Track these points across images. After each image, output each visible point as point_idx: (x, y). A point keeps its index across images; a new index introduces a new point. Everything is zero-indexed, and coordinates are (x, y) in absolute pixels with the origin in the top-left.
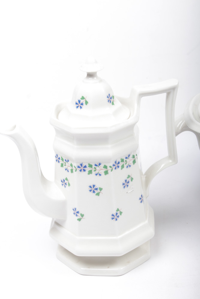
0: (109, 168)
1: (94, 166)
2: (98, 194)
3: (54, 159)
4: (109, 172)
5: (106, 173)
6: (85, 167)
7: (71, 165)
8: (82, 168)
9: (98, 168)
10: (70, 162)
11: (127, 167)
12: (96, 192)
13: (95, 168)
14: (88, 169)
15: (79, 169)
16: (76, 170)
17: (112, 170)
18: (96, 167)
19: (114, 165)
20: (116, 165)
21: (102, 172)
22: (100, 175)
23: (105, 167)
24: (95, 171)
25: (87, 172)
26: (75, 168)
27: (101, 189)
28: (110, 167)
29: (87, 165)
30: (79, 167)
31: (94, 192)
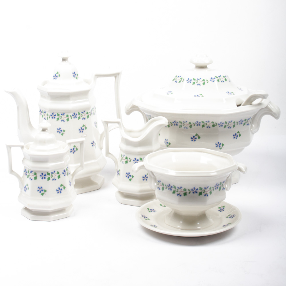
0: (69, 117)
1: (60, 115)
2: (62, 134)
4: (70, 119)
5: (68, 120)
6: (55, 115)
7: (47, 115)
8: (53, 116)
9: (63, 117)
10: (46, 113)
11: (83, 119)
12: (61, 133)
13: (61, 116)
14: (57, 117)
15: (51, 117)
16: (49, 118)
17: (71, 118)
18: (62, 115)
19: (73, 115)
20: (75, 116)
21: (65, 119)
22: (64, 121)
23: (67, 116)
24: (61, 118)
25: (56, 119)
26: (49, 116)
27: (64, 131)
28: (71, 116)
29: (56, 115)
30: (51, 115)
31: (60, 133)
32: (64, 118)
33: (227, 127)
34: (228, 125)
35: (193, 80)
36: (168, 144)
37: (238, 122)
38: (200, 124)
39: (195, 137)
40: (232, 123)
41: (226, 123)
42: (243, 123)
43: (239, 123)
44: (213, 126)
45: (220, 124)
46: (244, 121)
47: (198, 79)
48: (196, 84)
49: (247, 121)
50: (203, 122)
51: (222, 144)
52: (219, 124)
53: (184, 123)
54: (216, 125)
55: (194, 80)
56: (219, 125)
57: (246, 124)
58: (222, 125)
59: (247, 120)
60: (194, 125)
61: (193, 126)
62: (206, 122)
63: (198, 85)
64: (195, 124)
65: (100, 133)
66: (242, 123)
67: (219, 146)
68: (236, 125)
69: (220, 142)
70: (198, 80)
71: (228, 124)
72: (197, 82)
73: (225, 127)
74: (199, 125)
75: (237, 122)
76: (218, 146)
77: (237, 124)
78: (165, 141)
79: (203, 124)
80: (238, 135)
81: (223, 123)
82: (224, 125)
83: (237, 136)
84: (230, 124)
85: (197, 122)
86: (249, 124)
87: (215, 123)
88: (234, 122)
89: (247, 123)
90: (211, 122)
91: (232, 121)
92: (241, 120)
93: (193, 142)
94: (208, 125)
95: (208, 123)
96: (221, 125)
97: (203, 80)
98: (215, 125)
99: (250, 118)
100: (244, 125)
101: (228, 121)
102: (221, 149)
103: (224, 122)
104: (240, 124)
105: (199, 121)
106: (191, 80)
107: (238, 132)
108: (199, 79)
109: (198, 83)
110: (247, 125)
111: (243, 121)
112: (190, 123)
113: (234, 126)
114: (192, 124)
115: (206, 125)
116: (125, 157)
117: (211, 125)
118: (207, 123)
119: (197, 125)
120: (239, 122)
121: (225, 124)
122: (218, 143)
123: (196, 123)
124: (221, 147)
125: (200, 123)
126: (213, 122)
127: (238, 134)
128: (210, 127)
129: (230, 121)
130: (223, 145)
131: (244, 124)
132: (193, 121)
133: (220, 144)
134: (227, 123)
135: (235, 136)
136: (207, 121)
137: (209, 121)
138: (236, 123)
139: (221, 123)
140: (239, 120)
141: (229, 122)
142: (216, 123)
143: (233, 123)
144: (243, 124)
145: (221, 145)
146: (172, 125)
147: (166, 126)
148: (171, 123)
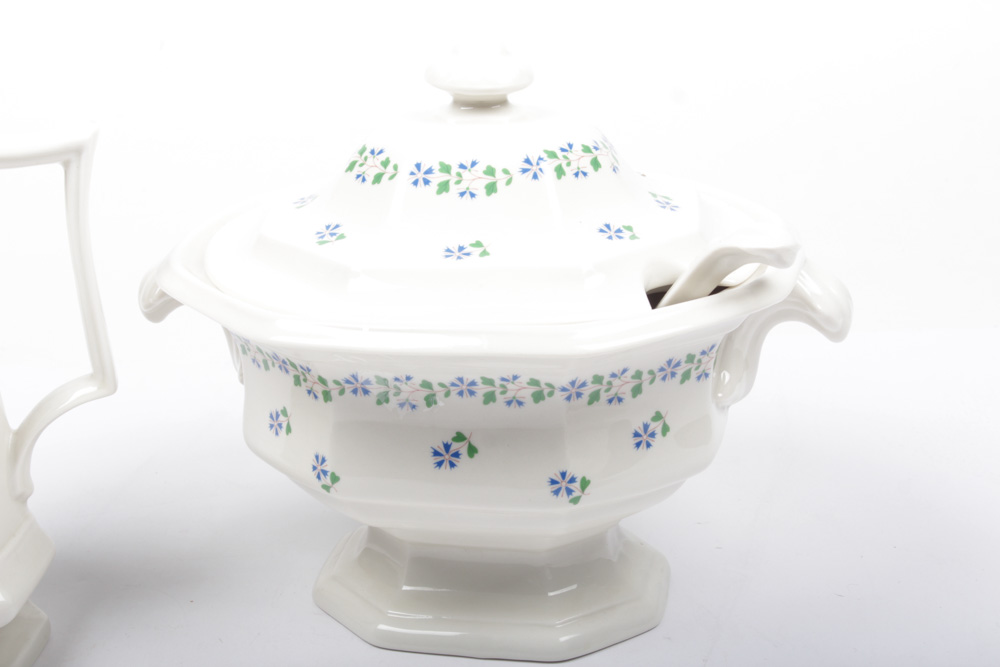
33: (604, 397)
34: (608, 390)
35: (441, 170)
36: (327, 481)
37: (656, 369)
38: (473, 388)
39: (455, 447)
40: (629, 379)
41: (598, 379)
42: (680, 371)
43: (659, 375)
44: (538, 397)
45: (570, 387)
46: (683, 364)
47: (462, 166)
48: (454, 189)
49: (695, 361)
50: (489, 382)
51: (578, 480)
52: (564, 389)
53: (398, 384)
54: (551, 394)
55: (446, 169)
56: (566, 394)
57: (694, 374)
58: (582, 390)
59: (698, 357)
60: (447, 394)
61: (440, 397)
62: (503, 379)
63: (462, 194)
64: (452, 388)
65: (15, 424)
66: (673, 374)
67: (569, 492)
68: (645, 386)
69: (571, 471)
70: (461, 171)
71: (610, 383)
72: (458, 182)
73: (594, 397)
74: (472, 393)
75: (651, 372)
76: (563, 492)
77: (652, 381)
78: (312, 461)
79: (490, 389)
80: (659, 431)
81: (584, 384)
82: (587, 392)
83: (653, 435)
84: (616, 382)
85: (461, 380)
86: (707, 375)
87: (543, 386)
88: (638, 375)
89: (697, 368)
90: (524, 380)
91: (625, 371)
92: (669, 362)
93: (445, 468)
94: (510, 395)
95: (510, 386)
96: (574, 391)
97: (486, 173)
98: (546, 391)
99: (713, 347)
100: (682, 382)
101: (605, 372)
102: (575, 501)
103: (589, 380)
104: (664, 378)
105: (468, 377)
106: (429, 171)
107: (658, 417)
108: (468, 165)
109: (462, 187)
110: (699, 378)
111: (678, 364)
112: (426, 385)
113: (637, 391)
114: (436, 388)
115: (503, 393)
117: (526, 394)
118: (505, 383)
119: (461, 393)
120: (662, 369)
121: (596, 387)
122: (563, 475)
123: (453, 384)
124: (576, 494)
125: (473, 383)
126: (534, 382)
127: (656, 427)
128: (520, 403)
129: (617, 369)
130: (585, 483)
131: (686, 376)
132: (440, 376)
133: (572, 480)
134: (605, 382)
135: (642, 439)
136: (508, 374)
137: (515, 378)
138: (646, 376)
139: (573, 383)
140: (662, 363)
141: (614, 375)
142: (550, 385)
143: (633, 377)
144: (678, 377)
145: (576, 486)
146: (342, 392)
147: (316, 397)
148: (337, 382)
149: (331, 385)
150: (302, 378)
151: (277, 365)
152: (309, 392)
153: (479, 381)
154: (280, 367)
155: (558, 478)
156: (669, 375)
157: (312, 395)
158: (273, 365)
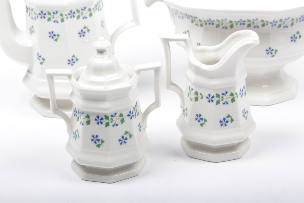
0: (64, 16)
1: (52, 14)
2: (56, 40)
3: (25, 10)
4: (65, 19)
5: (62, 20)
6: (45, 14)
7: (35, 13)
8: (42, 15)
9: (55, 16)
10: (34, 11)
11: (83, 18)
12: (55, 38)
13: (53, 16)
14: (47, 16)
15: (40, 16)
16: (38, 17)
17: (67, 18)
18: (54, 14)
19: (69, 14)
20: (72, 14)
21: (59, 19)
22: (57, 22)
23: (62, 15)
24: (53, 18)
25: (46, 19)
26: (37, 15)
27: (58, 36)
28: (66, 15)
29: (47, 13)
30: (40, 14)
31: (53, 38)
32: (58, 17)
33: (283, 26)
34: (284, 24)
37: (298, 18)
38: (244, 23)
40: (290, 21)
41: (281, 20)
43: (299, 20)
44: (263, 25)
45: (273, 22)
50: (249, 21)
51: (274, 50)
52: (271, 23)
53: (222, 21)
54: (267, 24)
56: (272, 24)
58: (276, 23)
60: (237, 24)
61: (234, 26)
62: (253, 20)
64: (238, 23)
67: (272, 53)
68: (295, 23)
69: (272, 47)
71: (284, 22)
73: (280, 26)
74: (244, 24)
75: (297, 19)
76: (270, 53)
77: (297, 22)
79: (249, 23)
80: (298, 37)
81: (277, 22)
82: (278, 24)
83: (296, 38)
84: (286, 22)
85: (241, 20)
87: (265, 22)
88: (293, 20)
90: (260, 20)
91: (289, 18)
92: (302, 16)
94: (255, 25)
95: (255, 22)
96: (274, 23)
98: (266, 23)
101: (283, 18)
102: (273, 56)
103: (279, 20)
104: (300, 21)
105: (243, 19)
107: (298, 33)
112: (231, 22)
113: (292, 24)
114: (234, 23)
115: (253, 24)
116: (194, 91)
117: (260, 24)
118: (254, 21)
119: (241, 24)
120: (300, 18)
121: (280, 23)
122: (270, 48)
123: (239, 22)
124: (273, 54)
125: (244, 21)
126: (262, 21)
127: (297, 36)
128: (258, 27)
129: (287, 18)
130: (276, 51)
132: (235, 19)
133: (272, 50)
134: (283, 21)
135: (293, 39)
136: (255, 18)
137: (257, 19)
138: (295, 20)
139: (274, 21)
140: (300, 16)
141: (286, 19)
142: (267, 22)
143: (291, 20)
145: (273, 52)
146: (206, 24)
147: (198, 26)
148: (205, 21)
149: (203, 22)
150: (194, 20)
151: (186, 17)
152: (196, 24)
153: (246, 20)
154: (187, 18)
155: (268, 49)
156: (302, 20)
157: (197, 25)
158: (185, 17)
